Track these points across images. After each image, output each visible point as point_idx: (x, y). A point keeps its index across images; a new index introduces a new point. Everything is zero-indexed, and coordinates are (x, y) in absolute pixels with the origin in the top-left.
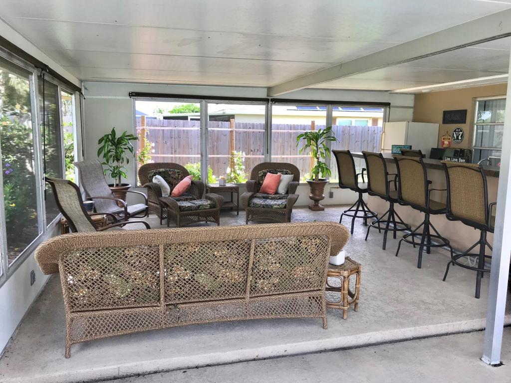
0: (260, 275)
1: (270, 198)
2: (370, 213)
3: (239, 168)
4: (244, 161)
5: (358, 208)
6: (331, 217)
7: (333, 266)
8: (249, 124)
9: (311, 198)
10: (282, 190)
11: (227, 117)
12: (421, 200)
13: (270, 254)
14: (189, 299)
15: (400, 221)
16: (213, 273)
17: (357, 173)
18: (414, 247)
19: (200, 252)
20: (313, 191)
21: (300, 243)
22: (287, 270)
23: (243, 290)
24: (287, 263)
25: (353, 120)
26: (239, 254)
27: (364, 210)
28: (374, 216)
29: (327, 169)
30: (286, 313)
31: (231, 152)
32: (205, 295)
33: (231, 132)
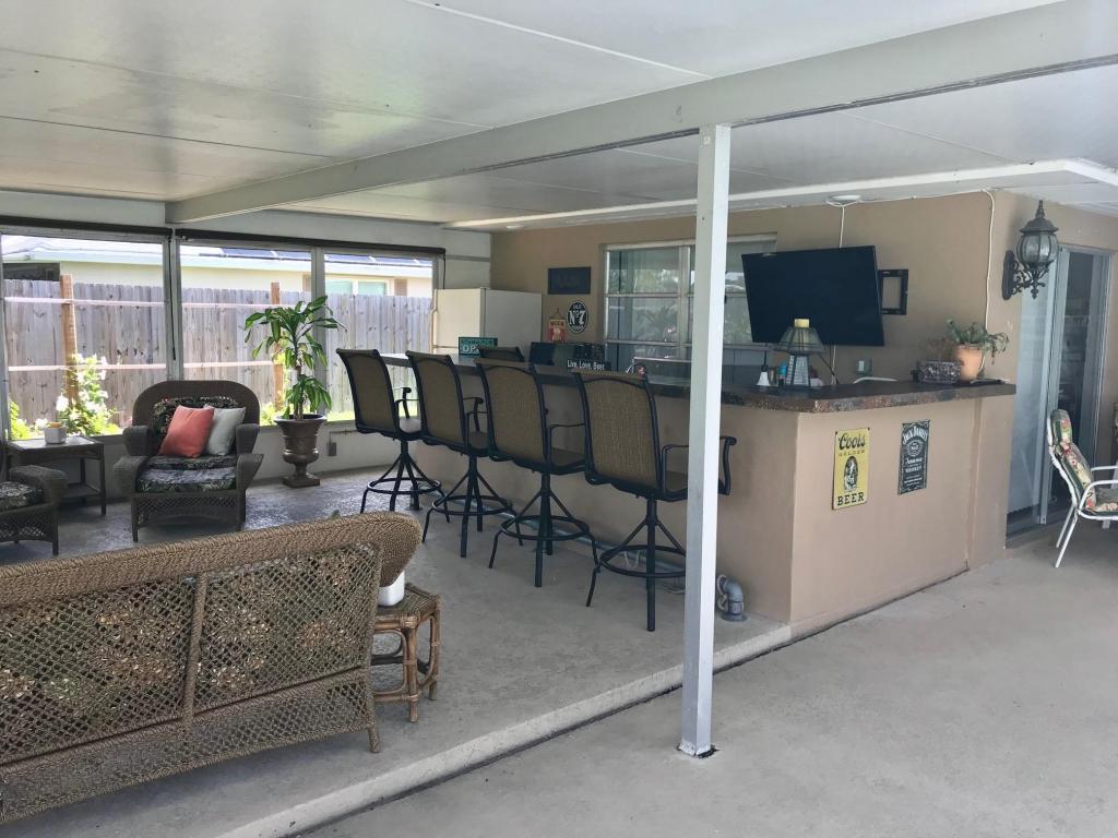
0: (220, 657)
1: (189, 466)
2: (425, 483)
3: (90, 395)
4: (103, 378)
5: (400, 474)
6: (339, 500)
7: (384, 609)
8: (108, 286)
9: (287, 459)
10: (218, 443)
11: (35, 267)
12: (535, 448)
13: (245, 602)
14: (28, 748)
15: (490, 494)
16: (95, 671)
17: (396, 399)
18: (521, 544)
19: (57, 624)
20: (290, 444)
21: (316, 568)
22: (286, 636)
23: (176, 700)
24: (286, 618)
25: (355, 282)
26: (166, 614)
27: (411, 477)
28: (435, 487)
29: (322, 391)
30: (286, 734)
31: (68, 359)
32: (73, 731)
33: (66, 306)
